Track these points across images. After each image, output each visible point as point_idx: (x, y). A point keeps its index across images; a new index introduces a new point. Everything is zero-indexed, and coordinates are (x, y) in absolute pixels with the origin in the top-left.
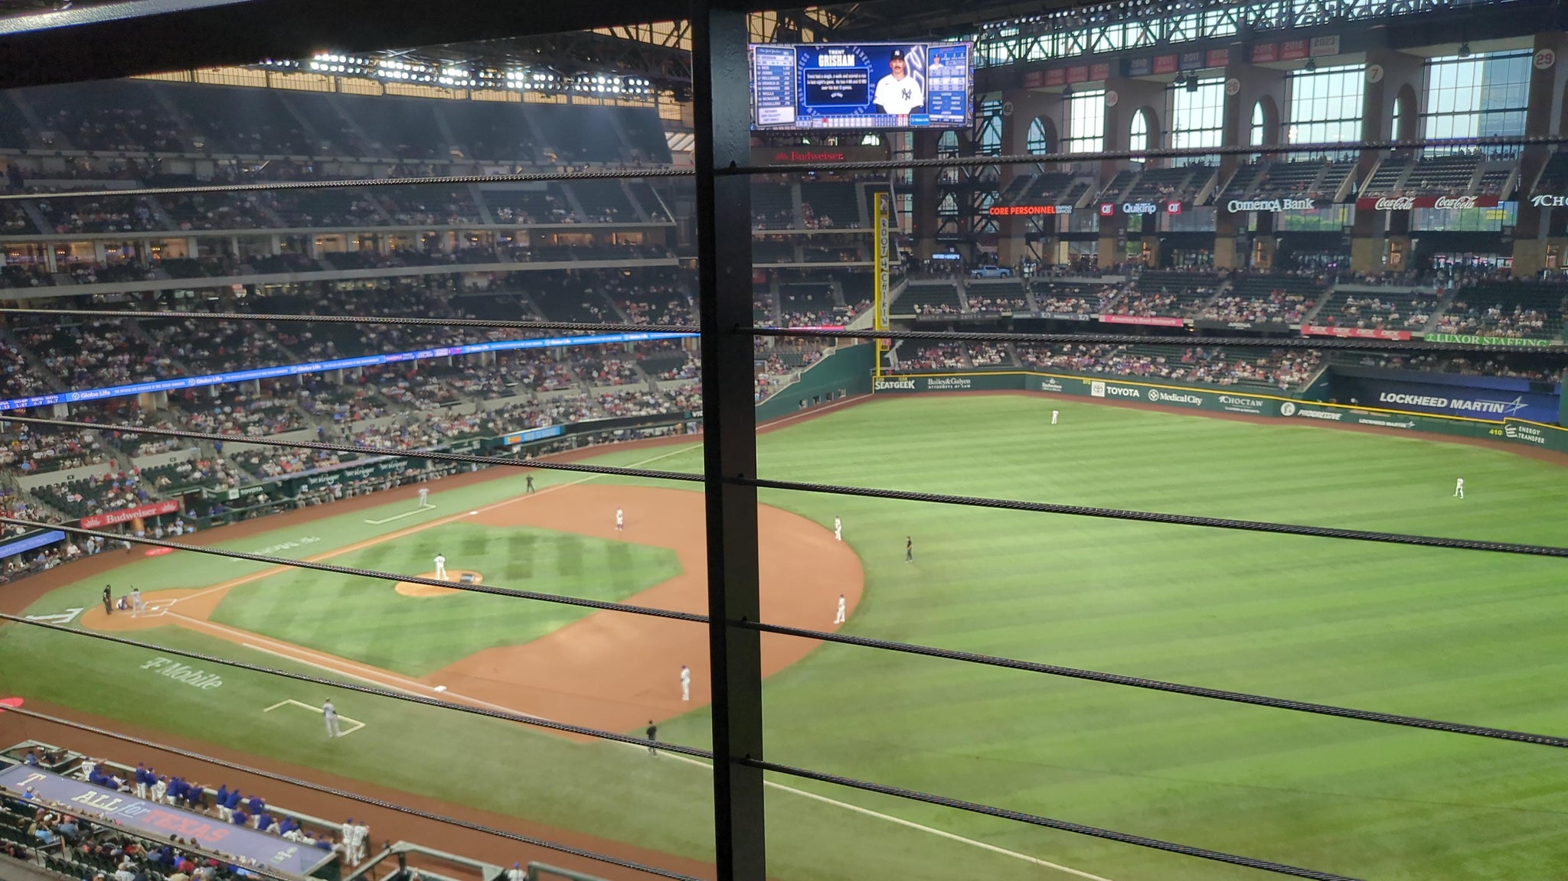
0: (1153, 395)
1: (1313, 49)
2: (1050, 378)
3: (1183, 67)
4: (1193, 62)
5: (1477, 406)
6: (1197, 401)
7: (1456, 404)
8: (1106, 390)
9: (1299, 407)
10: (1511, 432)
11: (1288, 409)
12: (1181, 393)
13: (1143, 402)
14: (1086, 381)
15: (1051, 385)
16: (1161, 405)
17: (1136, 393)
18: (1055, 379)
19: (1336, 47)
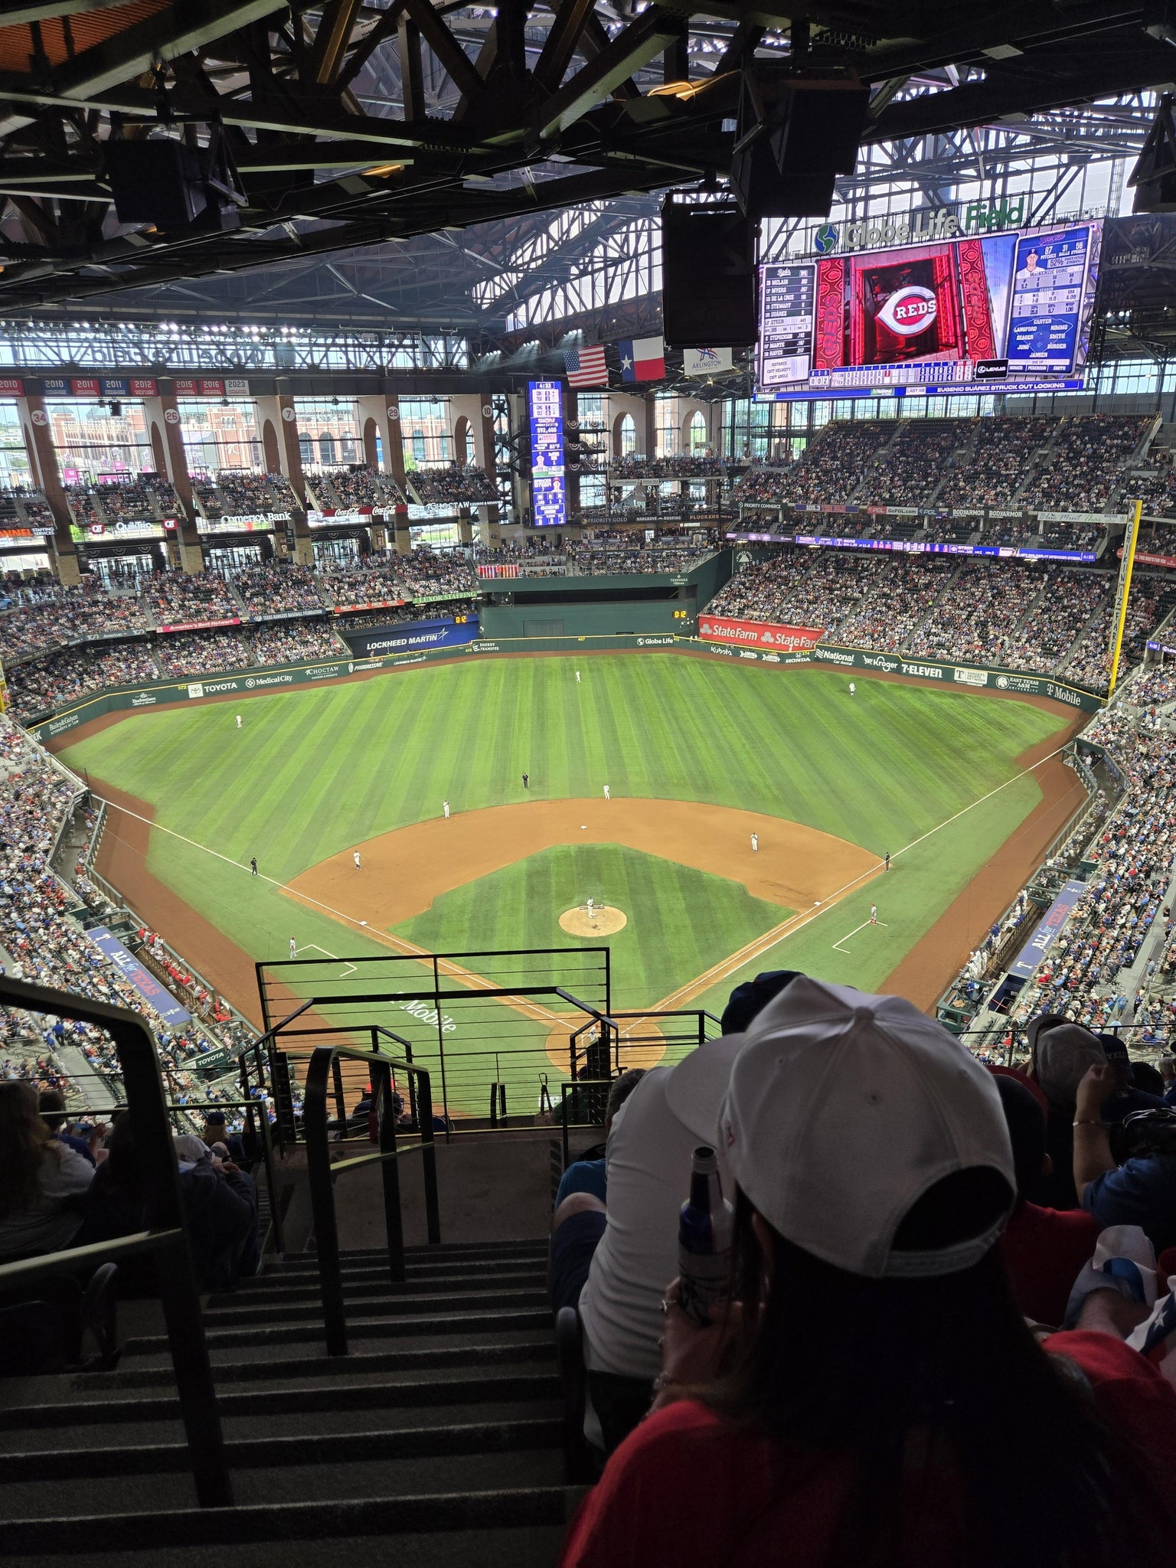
0: (250, 683)
1: (228, 389)
2: (140, 693)
3: (107, 392)
4: (116, 389)
5: (423, 639)
6: (288, 678)
7: (412, 641)
8: (204, 690)
9: (355, 664)
10: (476, 648)
11: (351, 668)
12: (273, 676)
13: (242, 690)
14: (181, 687)
15: (144, 699)
16: (258, 687)
17: (234, 685)
18: (146, 692)
19: (247, 389)
